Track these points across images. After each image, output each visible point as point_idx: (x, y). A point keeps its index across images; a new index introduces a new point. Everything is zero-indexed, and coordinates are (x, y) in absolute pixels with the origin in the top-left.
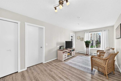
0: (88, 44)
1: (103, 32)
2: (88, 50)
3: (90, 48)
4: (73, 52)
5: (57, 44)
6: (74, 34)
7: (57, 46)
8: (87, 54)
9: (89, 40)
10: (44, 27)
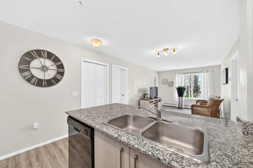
0: (181, 91)
1: (205, 74)
2: (182, 100)
3: (184, 98)
4: (159, 103)
5: (140, 91)
6: (157, 76)
7: (138, 94)
8: (180, 106)
9: (183, 86)
10: (126, 68)
